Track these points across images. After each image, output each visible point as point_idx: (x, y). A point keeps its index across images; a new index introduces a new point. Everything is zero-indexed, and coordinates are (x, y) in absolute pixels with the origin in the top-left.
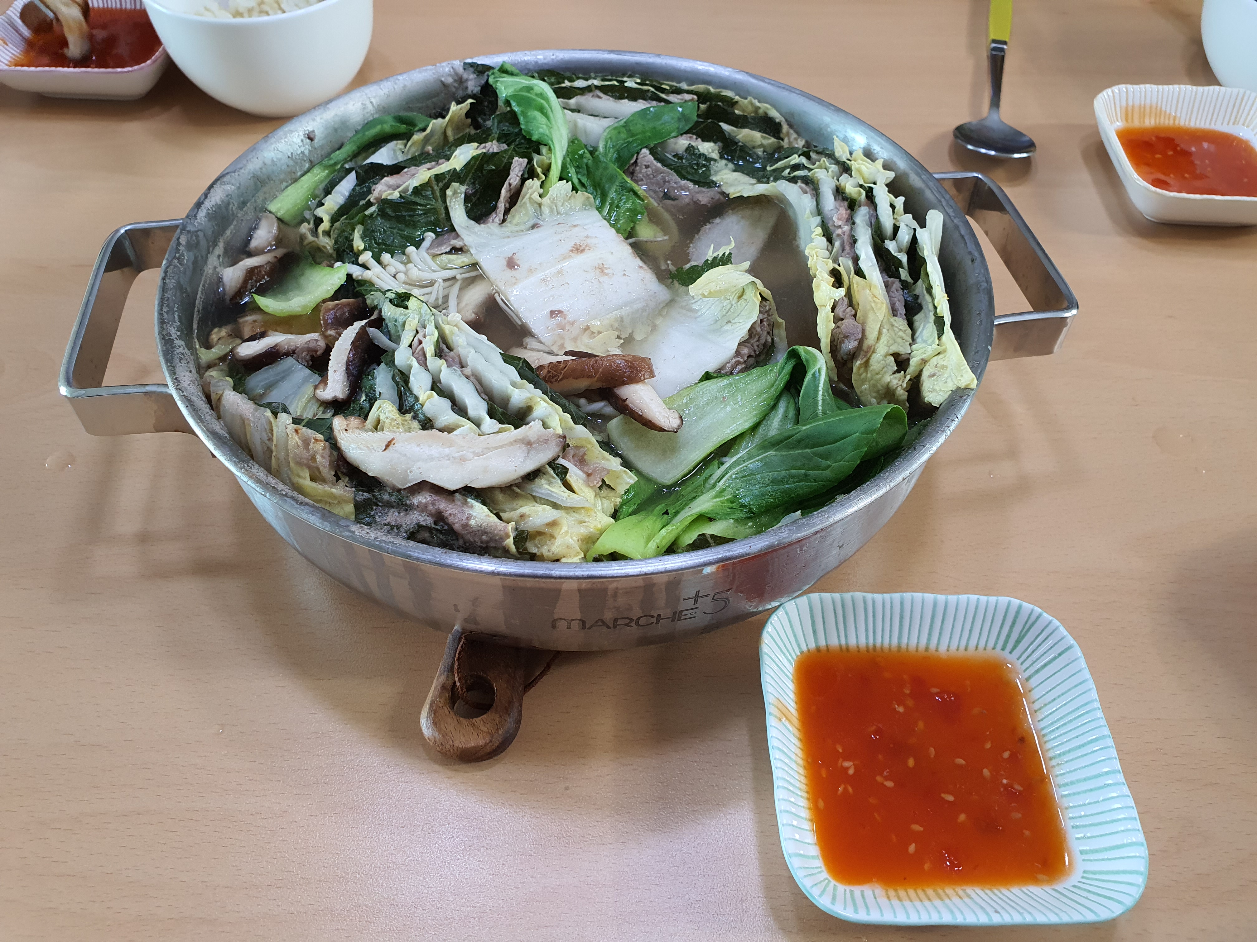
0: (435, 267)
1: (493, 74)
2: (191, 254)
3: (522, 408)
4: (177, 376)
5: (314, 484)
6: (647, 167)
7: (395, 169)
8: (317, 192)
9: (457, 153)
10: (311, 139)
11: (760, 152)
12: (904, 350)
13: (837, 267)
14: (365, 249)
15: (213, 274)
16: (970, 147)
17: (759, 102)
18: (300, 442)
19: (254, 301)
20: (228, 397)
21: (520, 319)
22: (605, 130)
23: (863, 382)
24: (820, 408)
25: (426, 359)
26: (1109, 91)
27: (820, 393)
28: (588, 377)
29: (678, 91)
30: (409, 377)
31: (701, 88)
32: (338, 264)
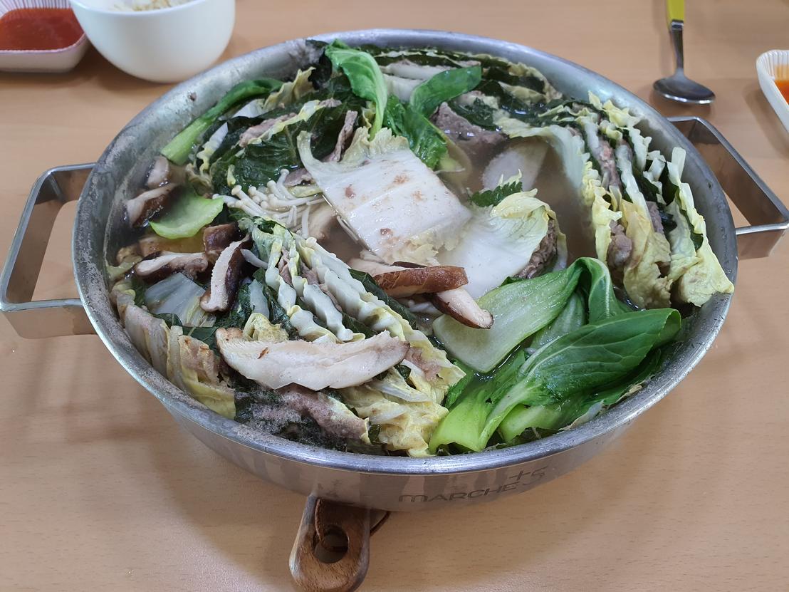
0: (290, 196)
1: (328, 48)
2: (102, 191)
3: (369, 317)
4: (89, 294)
5: (202, 385)
6: (446, 115)
7: (257, 121)
8: (199, 139)
9: (304, 107)
10: (193, 99)
11: (528, 103)
12: (665, 258)
13: (608, 193)
14: (237, 184)
15: (119, 205)
16: (667, 96)
17: (528, 66)
18: (189, 351)
19: (150, 227)
20: (131, 311)
21: (357, 236)
22: (414, 89)
23: (633, 283)
24: (608, 309)
25: (291, 278)
26: (766, 54)
27: (607, 297)
28: (417, 285)
29: (466, 59)
30: (277, 293)
31: (482, 56)
32: (216, 196)
